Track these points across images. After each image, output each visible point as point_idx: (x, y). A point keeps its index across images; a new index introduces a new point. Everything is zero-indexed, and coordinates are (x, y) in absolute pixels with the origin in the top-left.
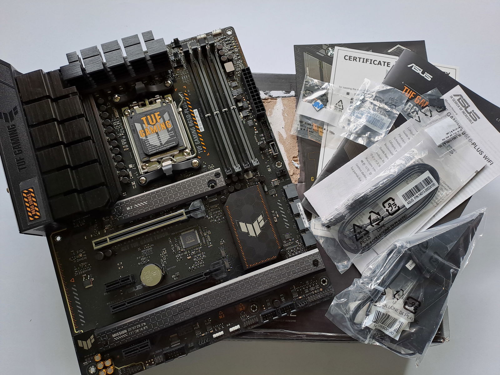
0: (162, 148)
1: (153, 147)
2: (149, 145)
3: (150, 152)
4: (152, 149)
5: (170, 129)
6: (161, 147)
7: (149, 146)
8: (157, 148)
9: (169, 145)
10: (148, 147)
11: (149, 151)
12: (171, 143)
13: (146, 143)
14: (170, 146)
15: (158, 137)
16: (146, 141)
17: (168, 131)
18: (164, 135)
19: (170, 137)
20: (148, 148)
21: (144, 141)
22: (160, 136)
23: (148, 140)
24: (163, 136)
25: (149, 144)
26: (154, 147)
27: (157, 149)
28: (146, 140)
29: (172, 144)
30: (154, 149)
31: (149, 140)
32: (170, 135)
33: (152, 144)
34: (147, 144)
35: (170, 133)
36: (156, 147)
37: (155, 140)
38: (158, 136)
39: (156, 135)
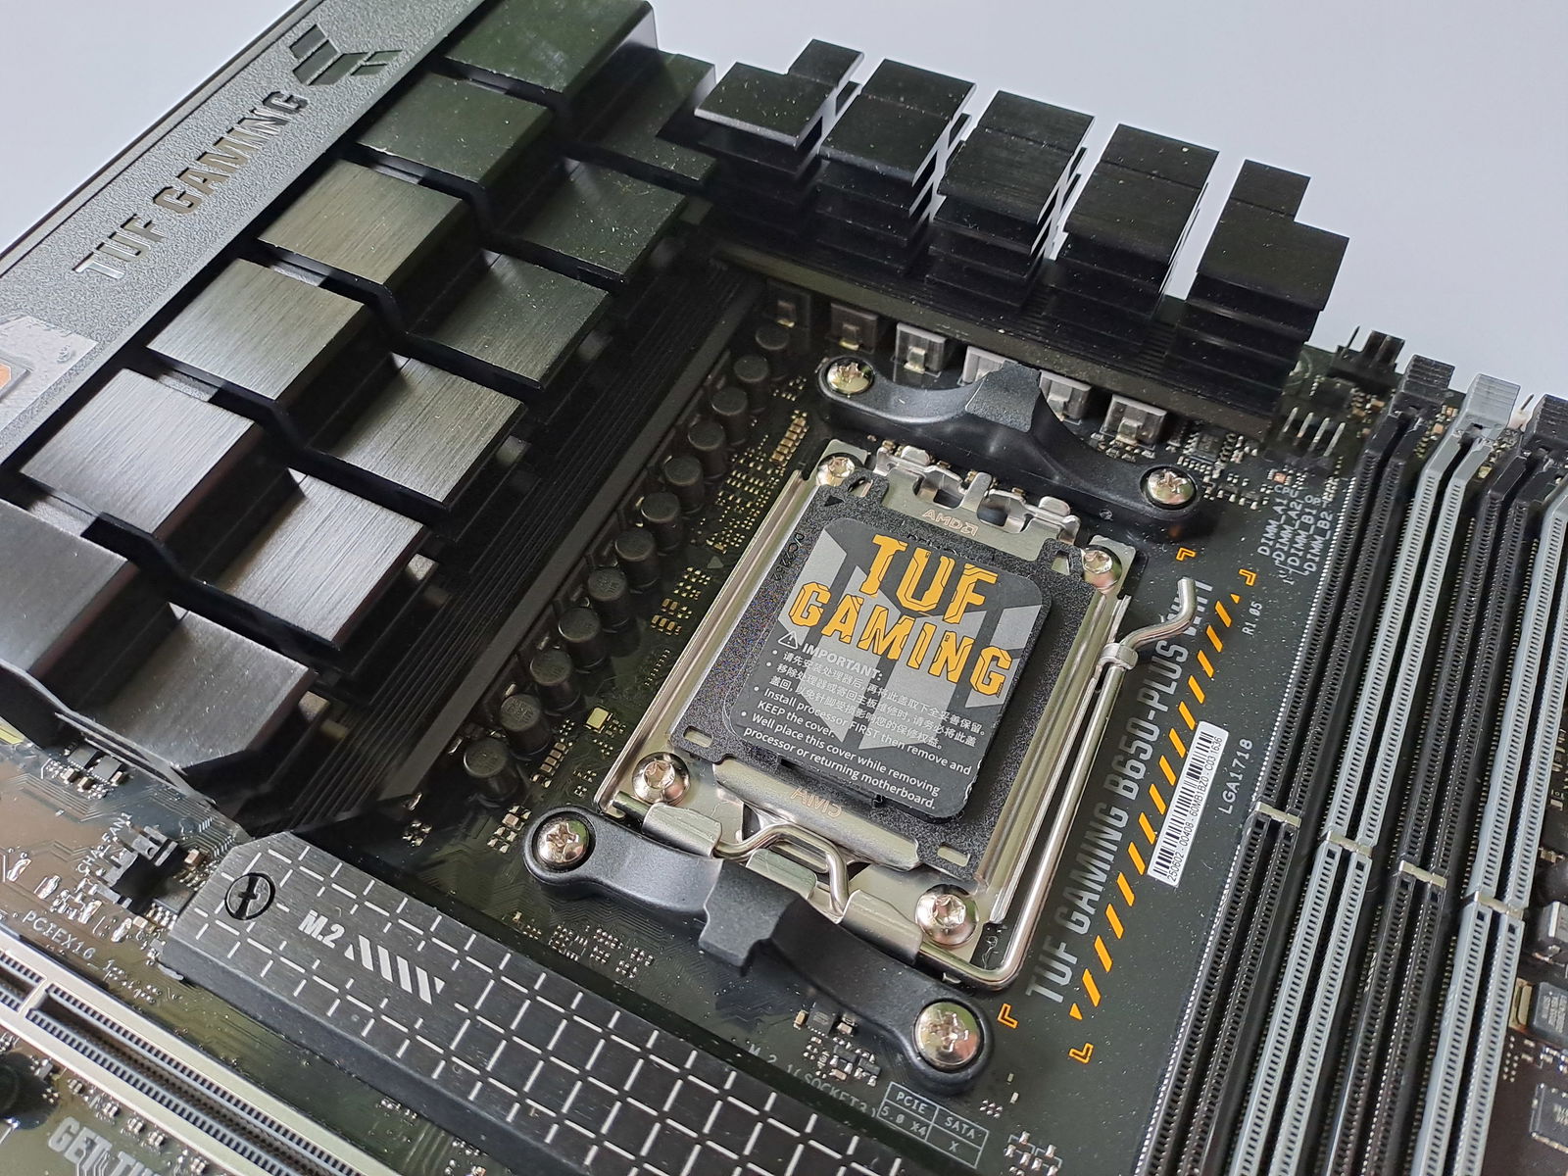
0: (842, 760)
1: (800, 714)
2: (786, 685)
3: (755, 726)
4: (781, 720)
5: (973, 701)
6: (836, 751)
7: (778, 690)
8: (811, 739)
9: (894, 782)
10: (768, 693)
11: (756, 718)
12: (909, 780)
13: (782, 668)
14: (892, 789)
15: (873, 688)
16: (789, 657)
17: (957, 705)
18: (913, 705)
19: (933, 742)
20: (767, 700)
21: (783, 651)
22: (884, 693)
23: (810, 657)
24: (903, 701)
25: (795, 682)
26: (800, 721)
27: (801, 744)
28: (799, 651)
29: (911, 789)
30: (789, 732)
31: (808, 664)
32: (950, 732)
33: (808, 696)
34: (783, 676)
35: (955, 720)
36: (814, 726)
37: (842, 691)
38: (873, 681)
39: (872, 672)
